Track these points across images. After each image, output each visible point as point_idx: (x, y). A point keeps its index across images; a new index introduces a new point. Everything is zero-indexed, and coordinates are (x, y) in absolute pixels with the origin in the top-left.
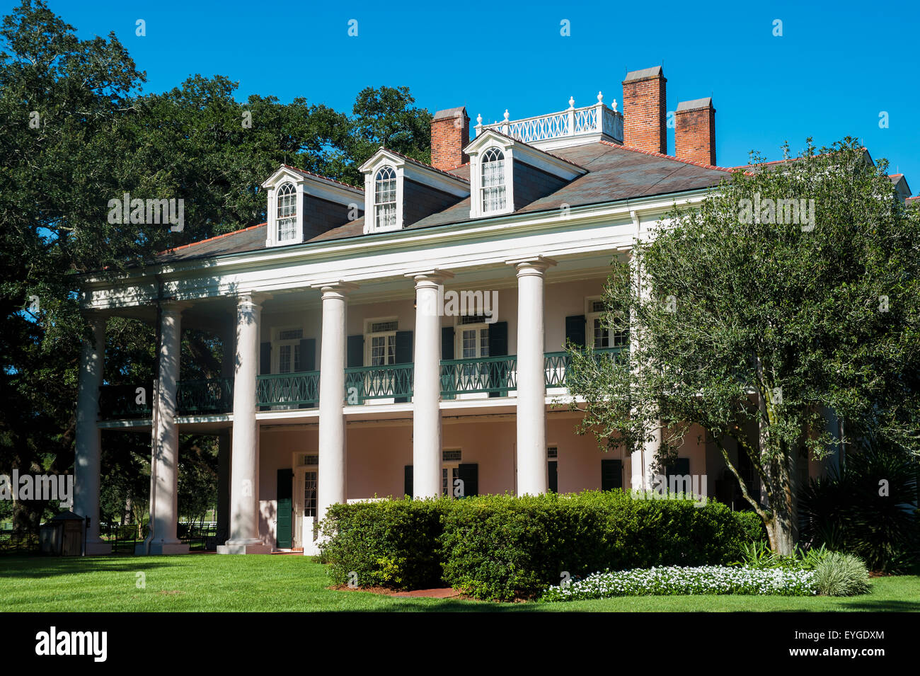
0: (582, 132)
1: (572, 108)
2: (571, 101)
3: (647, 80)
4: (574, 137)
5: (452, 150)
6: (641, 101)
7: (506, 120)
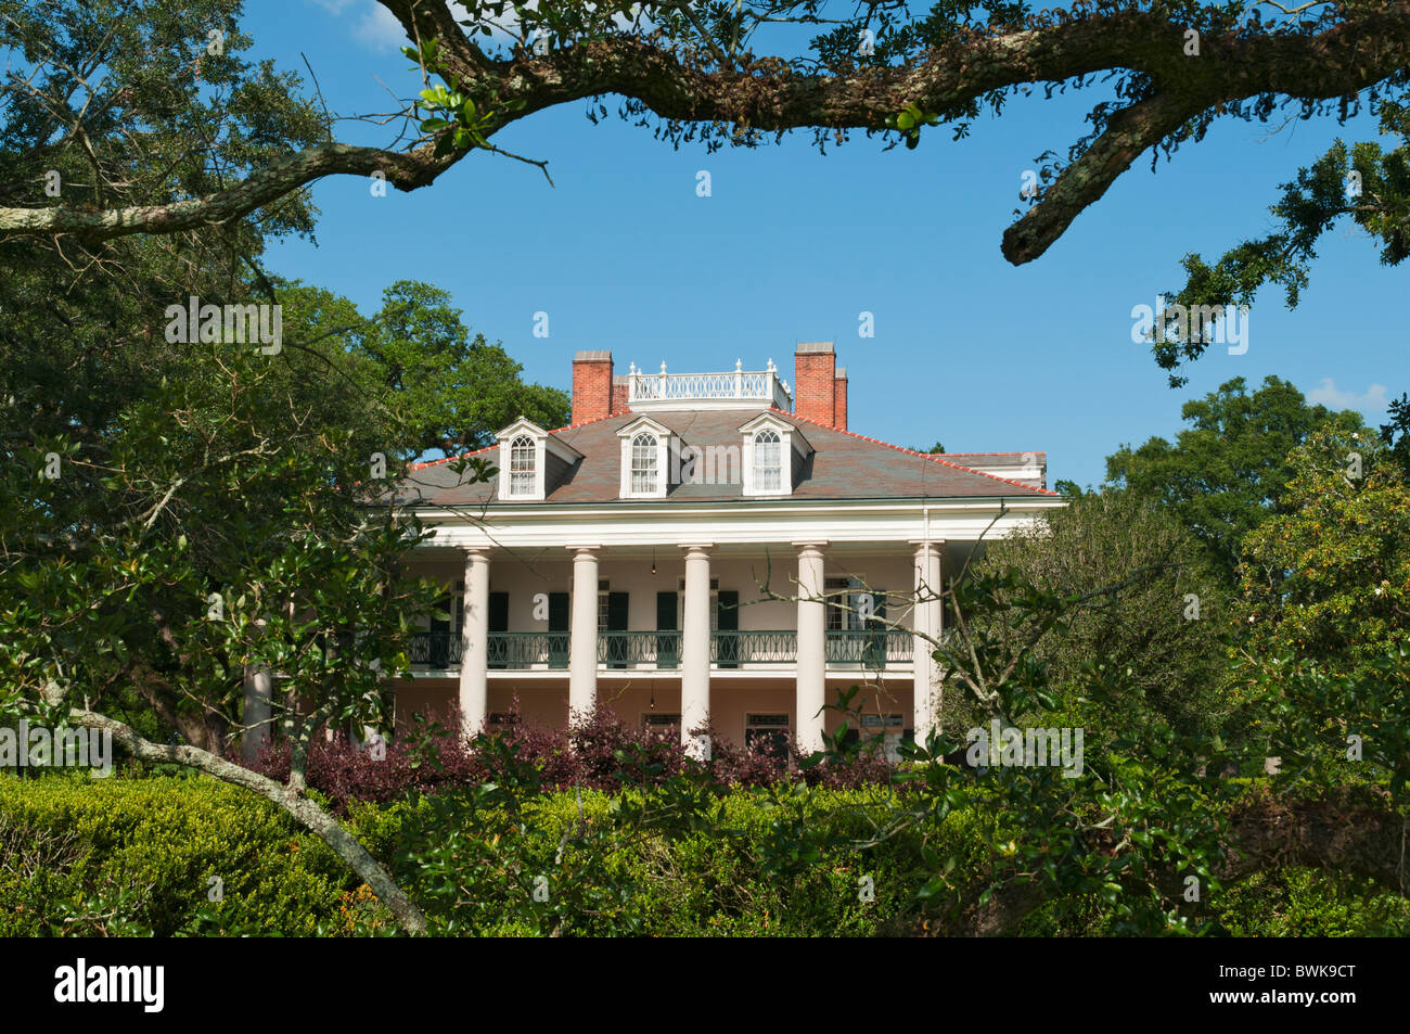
0: (750, 396)
1: (739, 371)
2: (739, 364)
3: (821, 354)
4: (741, 401)
5: (598, 395)
6: (815, 374)
7: (663, 373)
